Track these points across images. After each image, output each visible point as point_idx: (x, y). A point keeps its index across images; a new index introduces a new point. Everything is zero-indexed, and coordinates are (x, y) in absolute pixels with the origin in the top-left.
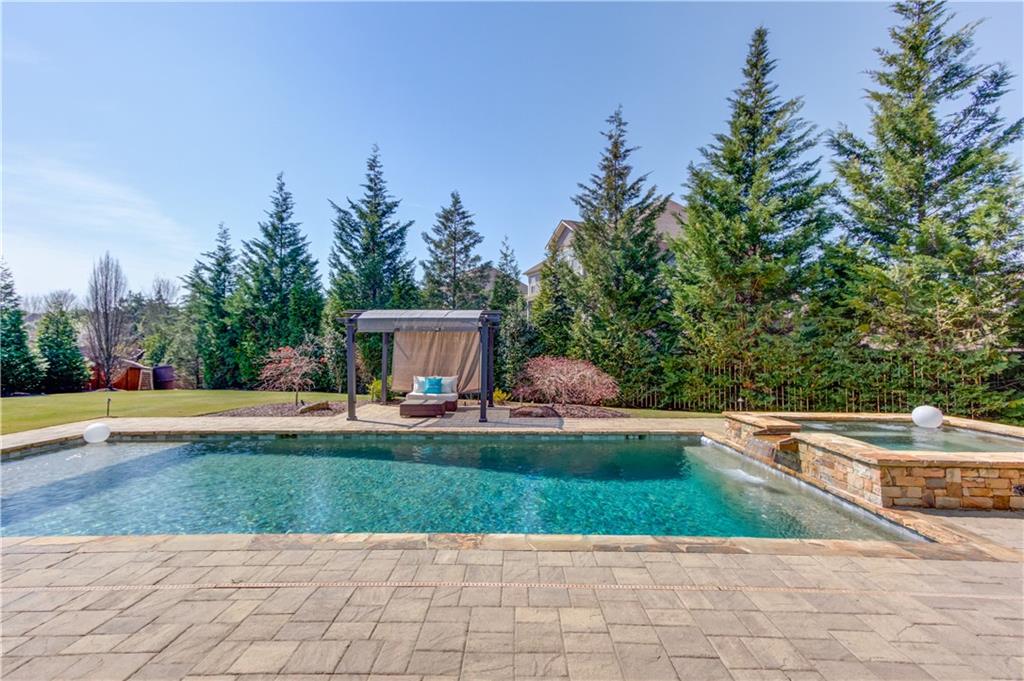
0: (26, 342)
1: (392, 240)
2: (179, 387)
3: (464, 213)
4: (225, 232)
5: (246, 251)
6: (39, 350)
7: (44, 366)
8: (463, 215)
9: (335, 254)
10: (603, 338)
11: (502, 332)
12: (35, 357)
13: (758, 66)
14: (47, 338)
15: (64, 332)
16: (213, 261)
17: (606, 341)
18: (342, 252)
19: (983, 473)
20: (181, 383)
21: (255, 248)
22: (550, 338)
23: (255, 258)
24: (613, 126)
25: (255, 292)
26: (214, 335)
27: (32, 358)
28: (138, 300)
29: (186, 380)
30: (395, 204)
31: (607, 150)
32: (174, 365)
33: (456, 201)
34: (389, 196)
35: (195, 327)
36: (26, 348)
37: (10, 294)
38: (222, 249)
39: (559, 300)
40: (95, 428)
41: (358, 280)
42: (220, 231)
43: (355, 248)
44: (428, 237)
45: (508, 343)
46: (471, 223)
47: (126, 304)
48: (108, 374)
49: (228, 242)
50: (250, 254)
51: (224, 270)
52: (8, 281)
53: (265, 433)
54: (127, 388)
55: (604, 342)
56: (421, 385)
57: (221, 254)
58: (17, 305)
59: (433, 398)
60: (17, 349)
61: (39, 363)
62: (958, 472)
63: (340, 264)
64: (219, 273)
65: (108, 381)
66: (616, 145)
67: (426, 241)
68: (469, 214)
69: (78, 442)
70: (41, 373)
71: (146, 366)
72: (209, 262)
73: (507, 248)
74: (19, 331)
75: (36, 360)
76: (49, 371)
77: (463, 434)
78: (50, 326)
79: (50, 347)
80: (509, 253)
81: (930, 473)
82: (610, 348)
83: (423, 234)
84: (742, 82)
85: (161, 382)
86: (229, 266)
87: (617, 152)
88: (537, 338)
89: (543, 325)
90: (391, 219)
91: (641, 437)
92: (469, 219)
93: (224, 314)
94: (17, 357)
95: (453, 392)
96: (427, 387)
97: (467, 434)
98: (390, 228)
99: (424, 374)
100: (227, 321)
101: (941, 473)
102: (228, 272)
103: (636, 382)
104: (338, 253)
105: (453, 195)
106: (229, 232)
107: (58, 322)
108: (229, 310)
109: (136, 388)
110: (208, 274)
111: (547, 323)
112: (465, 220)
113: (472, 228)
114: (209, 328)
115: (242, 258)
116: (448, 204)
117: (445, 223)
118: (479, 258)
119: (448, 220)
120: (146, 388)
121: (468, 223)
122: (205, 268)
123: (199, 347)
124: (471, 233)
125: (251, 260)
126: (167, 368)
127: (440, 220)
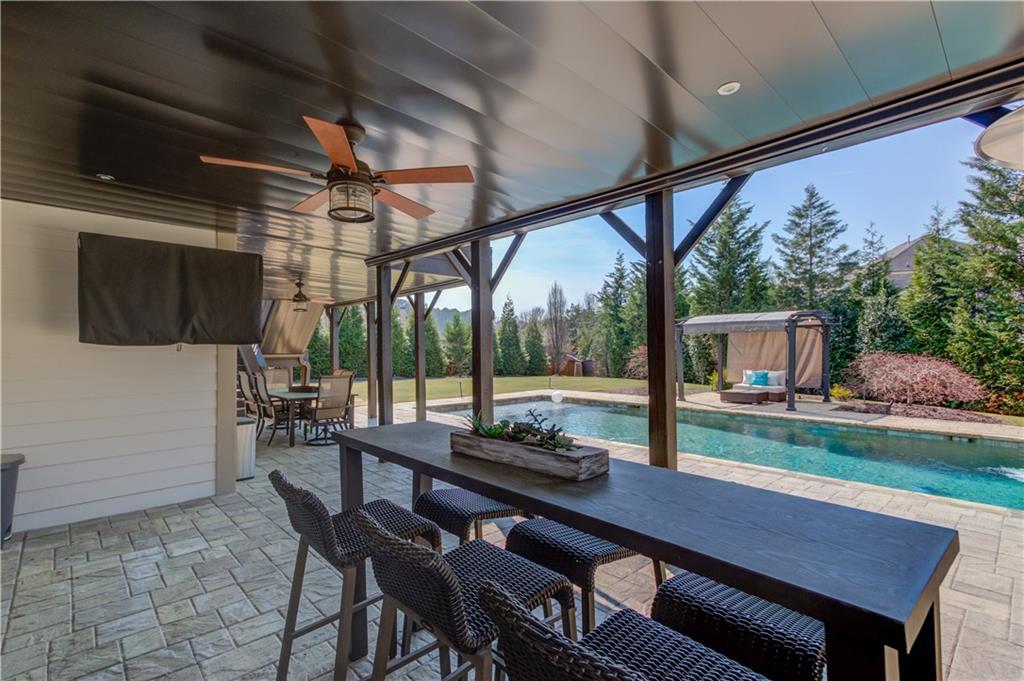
1: (748, 243)
2: (598, 376)
3: (822, 204)
4: (621, 257)
5: (633, 270)
6: (525, 349)
7: (528, 358)
8: (822, 207)
9: (693, 266)
10: (1001, 331)
11: (860, 327)
12: (524, 353)
14: (529, 341)
15: (536, 338)
16: (613, 280)
17: (1004, 334)
18: (700, 262)
20: (598, 372)
21: (639, 267)
22: (922, 333)
23: (639, 275)
25: (638, 302)
26: (615, 337)
28: (576, 309)
29: (601, 371)
30: (749, 211)
32: (593, 359)
33: (812, 194)
34: (744, 203)
35: (604, 331)
36: (520, 347)
38: (618, 270)
39: (936, 288)
40: (557, 394)
41: (714, 286)
42: (618, 256)
43: (711, 257)
44: (779, 238)
45: (866, 340)
46: (833, 213)
47: (571, 314)
48: (558, 365)
49: (623, 264)
50: (636, 272)
51: (620, 285)
53: (622, 404)
54: (568, 375)
55: (1003, 336)
56: (749, 377)
57: (618, 274)
59: (756, 389)
60: (515, 348)
61: (526, 357)
63: (699, 273)
64: (618, 288)
65: (558, 370)
67: (776, 242)
68: (830, 203)
69: (549, 398)
70: (526, 363)
71: (578, 359)
72: (611, 281)
73: (873, 234)
75: (524, 355)
76: (530, 362)
77: (760, 417)
79: (530, 347)
80: (875, 240)
82: (1010, 342)
83: (773, 236)
85: (586, 371)
86: (624, 282)
88: (906, 333)
89: (915, 318)
90: (747, 224)
91: (971, 440)
92: (830, 210)
93: (621, 320)
94: (516, 353)
95: (779, 385)
96: (754, 379)
97: (764, 417)
98: (746, 232)
99: (755, 368)
100: (622, 325)
102: (623, 287)
104: (696, 264)
105: (807, 190)
106: (624, 257)
107: (533, 331)
108: (623, 317)
109: (573, 375)
110: (610, 290)
111: (920, 316)
112: (824, 212)
113: (833, 218)
114: (612, 331)
115: (631, 275)
116: (801, 200)
117: (797, 220)
118: (844, 248)
119: (801, 216)
120: (578, 375)
121: (828, 214)
122: (609, 286)
123: (607, 345)
124: (832, 223)
125: (637, 277)
126: (590, 361)
127: (792, 218)
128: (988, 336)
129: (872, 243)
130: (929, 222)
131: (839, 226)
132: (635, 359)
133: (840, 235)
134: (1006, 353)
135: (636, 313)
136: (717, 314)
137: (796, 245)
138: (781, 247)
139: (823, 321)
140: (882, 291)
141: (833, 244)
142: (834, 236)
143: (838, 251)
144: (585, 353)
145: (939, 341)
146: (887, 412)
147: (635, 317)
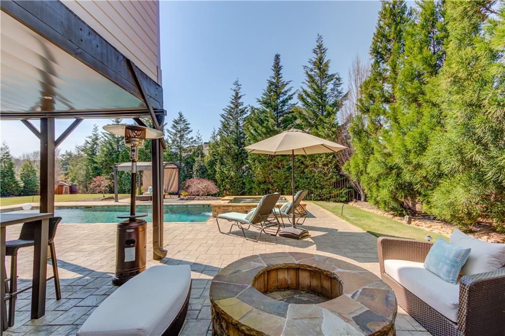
0: (15, 175)
2: (80, 193)
3: (184, 120)
4: (96, 128)
5: (103, 136)
6: (20, 178)
7: (22, 185)
8: (184, 121)
12: (18, 181)
13: (277, 68)
14: (24, 173)
15: (31, 171)
16: (91, 140)
19: (237, 208)
20: (80, 191)
22: (209, 171)
23: (107, 139)
24: (235, 86)
25: (106, 153)
26: (92, 171)
27: (17, 182)
28: (69, 154)
29: (82, 190)
31: (233, 96)
32: (78, 184)
33: (181, 116)
35: (85, 168)
36: (14, 177)
37: (8, 156)
38: (94, 135)
39: (213, 156)
40: (27, 205)
42: (94, 127)
44: (169, 131)
45: (195, 173)
46: (189, 124)
47: (65, 157)
49: (97, 132)
50: (105, 137)
51: (96, 143)
52: (7, 150)
54: (59, 194)
56: (150, 189)
57: (94, 137)
58: (11, 160)
60: (11, 178)
61: (20, 184)
62: (231, 208)
64: (94, 145)
66: (237, 94)
68: (187, 120)
70: (21, 188)
71: (67, 184)
72: (90, 140)
73: (199, 135)
74: (12, 171)
75: (19, 183)
76: (24, 187)
78: (25, 168)
79: (25, 177)
80: (200, 136)
81: (224, 208)
84: (272, 73)
85: (72, 191)
86: (98, 142)
87: (237, 97)
88: (206, 171)
92: (187, 123)
93: (95, 162)
94: (11, 181)
100: (96, 165)
101: (227, 208)
102: (97, 144)
103: (237, 188)
105: (179, 114)
107: (28, 167)
108: (96, 160)
109: (62, 193)
110: (89, 146)
111: (209, 165)
112: (185, 123)
113: (188, 126)
114: (90, 168)
115: (102, 139)
116: (177, 117)
117: (175, 125)
118: (192, 138)
119: (177, 123)
120: (66, 193)
121: (187, 124)
122: (88, 143)
123: (86, 176)
124: (188, 128)
125: (105, 140)
126: (76, 185)
127: (174, 123)
128: (223, 172)
129: (198, 138)
130: (212, 133)
131: (189, 130)
132: (94, 183)
133: (191, 133)
134: (227, 178)
135: (104, 159)
136: (144, 161)
137: (176, 134)
138: (169, 135)
139: (177, 166)
140: (200, 155)
141: (189, 136)
142: (188, 133)
143: (190, 139)
144: (73, 180)
145: (213, 174)
146: (193, 199)
147: (103, 161)
